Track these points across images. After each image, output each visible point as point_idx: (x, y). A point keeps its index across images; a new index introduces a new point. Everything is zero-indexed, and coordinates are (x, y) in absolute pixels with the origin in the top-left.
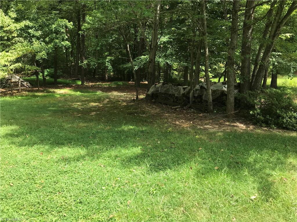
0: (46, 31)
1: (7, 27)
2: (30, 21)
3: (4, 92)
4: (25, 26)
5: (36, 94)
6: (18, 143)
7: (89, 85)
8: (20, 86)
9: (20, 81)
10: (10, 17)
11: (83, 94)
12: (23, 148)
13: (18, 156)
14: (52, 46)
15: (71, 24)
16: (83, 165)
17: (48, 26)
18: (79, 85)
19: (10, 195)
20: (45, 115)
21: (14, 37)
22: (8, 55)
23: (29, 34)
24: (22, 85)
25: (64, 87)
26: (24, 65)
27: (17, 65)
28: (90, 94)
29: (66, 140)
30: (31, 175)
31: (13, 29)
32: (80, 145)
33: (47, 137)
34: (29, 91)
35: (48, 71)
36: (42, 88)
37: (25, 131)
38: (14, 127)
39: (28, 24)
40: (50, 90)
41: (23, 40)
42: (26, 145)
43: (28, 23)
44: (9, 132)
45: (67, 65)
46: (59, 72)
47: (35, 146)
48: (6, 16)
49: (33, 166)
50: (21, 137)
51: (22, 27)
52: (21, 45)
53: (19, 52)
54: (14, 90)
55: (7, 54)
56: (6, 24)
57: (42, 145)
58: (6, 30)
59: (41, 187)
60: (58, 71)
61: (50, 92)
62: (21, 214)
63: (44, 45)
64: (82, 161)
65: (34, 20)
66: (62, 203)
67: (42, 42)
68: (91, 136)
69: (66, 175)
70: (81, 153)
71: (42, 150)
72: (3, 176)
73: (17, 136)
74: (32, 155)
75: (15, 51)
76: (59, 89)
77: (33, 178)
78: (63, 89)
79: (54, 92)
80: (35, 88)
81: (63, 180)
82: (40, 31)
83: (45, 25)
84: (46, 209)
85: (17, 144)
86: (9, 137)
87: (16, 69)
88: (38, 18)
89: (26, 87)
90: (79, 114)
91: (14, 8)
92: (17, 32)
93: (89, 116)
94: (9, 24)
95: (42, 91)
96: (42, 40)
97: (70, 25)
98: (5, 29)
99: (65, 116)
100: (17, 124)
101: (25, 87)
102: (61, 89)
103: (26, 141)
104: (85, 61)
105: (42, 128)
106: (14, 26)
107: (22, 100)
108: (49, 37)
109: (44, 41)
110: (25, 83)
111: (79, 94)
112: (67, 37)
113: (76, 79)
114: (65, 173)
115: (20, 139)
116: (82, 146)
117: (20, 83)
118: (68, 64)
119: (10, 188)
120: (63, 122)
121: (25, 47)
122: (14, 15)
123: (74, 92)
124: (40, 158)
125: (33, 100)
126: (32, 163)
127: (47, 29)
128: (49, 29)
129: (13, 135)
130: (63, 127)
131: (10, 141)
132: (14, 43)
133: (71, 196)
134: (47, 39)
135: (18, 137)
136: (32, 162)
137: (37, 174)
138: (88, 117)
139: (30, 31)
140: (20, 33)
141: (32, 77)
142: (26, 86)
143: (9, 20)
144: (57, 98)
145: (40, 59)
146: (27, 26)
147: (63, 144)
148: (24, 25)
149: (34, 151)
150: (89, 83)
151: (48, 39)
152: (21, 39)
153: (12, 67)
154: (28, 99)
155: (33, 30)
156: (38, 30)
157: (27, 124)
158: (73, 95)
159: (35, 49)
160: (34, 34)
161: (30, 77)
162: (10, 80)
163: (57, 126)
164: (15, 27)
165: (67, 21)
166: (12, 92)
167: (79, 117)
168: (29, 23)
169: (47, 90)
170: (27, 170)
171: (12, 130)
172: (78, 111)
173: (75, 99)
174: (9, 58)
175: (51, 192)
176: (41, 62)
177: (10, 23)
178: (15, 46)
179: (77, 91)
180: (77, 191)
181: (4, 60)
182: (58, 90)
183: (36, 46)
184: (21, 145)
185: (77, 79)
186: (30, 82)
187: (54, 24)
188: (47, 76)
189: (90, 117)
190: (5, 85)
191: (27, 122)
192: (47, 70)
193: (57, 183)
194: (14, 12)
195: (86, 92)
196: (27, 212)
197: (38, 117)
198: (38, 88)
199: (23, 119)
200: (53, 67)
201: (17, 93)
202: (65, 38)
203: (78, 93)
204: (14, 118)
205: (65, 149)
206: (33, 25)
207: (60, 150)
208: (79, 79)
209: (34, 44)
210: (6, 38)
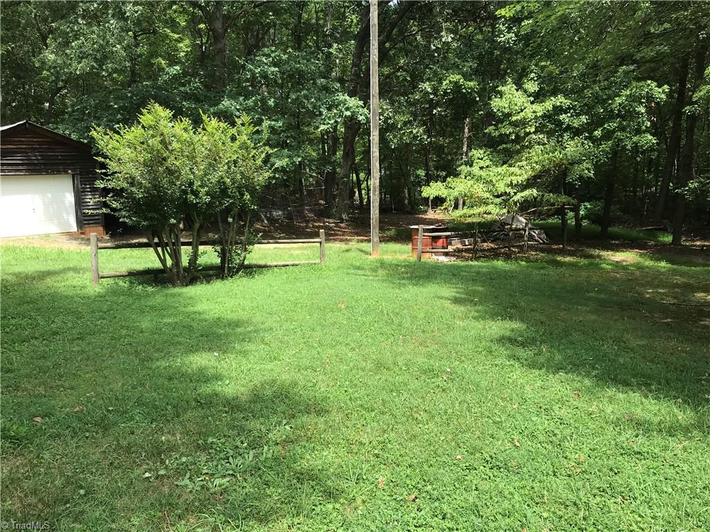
0: (598, 114)
1: (519, 113)
2: (566, 96)
3: (496, 249)
4: (555, 107)
5: (559, 258)
6: (526, 360)
7: (692, 245)
8: (526, 239)
9: (527, 229)
10: (525, 91)
11: (675, 267)
12: (537, 372)
13: (528, 388)
14: (608, 149)
15: (664, 90)
16: (685, 449)
17: (605, 101)
18: (664, 245)
19: (514, 464)
20: (580, 307)
21: (530, 133)
22: (513, 173)
23: (560, 123)
24: (531, 237)
25: (625, 248)
26: (540, 193)
27: (527, 193)
28: (698, 269)
29: (634, 376)
30: (555, 435)
31: (530, 115)
32: (675, 396)
33: (586, 359)
34: (542, 251)
35: (586, 208)
36: (573, 247)
37: (538, 337)
38: (516, 325)
39: (561, 103)
40: (590, 253)
41: (545, 140)
42: (541, 369)
43: (560, 100)
44: (508, 334)
45: (635, 192)
46: (615, 210)
47: (560, 373)
48: (517, 90)
49: (559, 417)
50: (531, 348)
51: (548, 111)
52: (541, 150)
53: (535, 165)
54: (513, 247)
55: (512, 169)
56: (517, 108)
57: (577, 376)
58: (516, 121)
59: (579, 470)
60: (612, 208)
61: (591, 257)
62: (537, 512)
63: (590, 146)
64: (682, 438)
65: (575, 93)
66: (631, 525)
67: (585, 139)
68: (704, 380)
69: (638, 461)
70: (680, 418)
71: (578, 386)
72: (501, 422)
73: (523, 345)
74: (555, 392)
75: (529, 163)
76: (612, 250)
77: (560, 445)
78: (621, 251)
79: (599, 257)
80: (557, 244)
81: (633, 471)
82: (584, 116)
83: (599, 100)
84: (594, 524)
85: (523, 361)
86: (508, 345)
87: (526, 201)
88: (584, 88)
89: (538, 241)
90: (666, 318)
91: (535, 73)
92: (536, 122)
93: (698, 327)
94: (523, 108)
95: (571, 254)
96: (587, 135)
97: (660, 93)
98: (514, 118)
99: (629, 318)
100: (522, 320)
101: (536, 241)
102: (618, 252)
103: (542, 359)
104: (692, 183)
105: (576, 336)
106: (532, 110)
107: (530, 269)
108: (605, 128)
109: (590, 138)
110: (535, 234)
111: (664, 267)
112: (649, 124)
113: (656, 229)
114: (637, 456)
115: (530, 352)
116: (680, 400)
117: (527, 233)
118: (638, 191)
119: (514, 451)
120: (626, 330)
121: (549, 154)
122: (532, 87)
123: (651, 260)
124: (574, 403)
125: (552, 271)
126: (558, 411)
127: (602, 111)
128: (605, 110)
129: (516, 340)
130: (625, 343)
131: (508, 352)
132: (527, 147)
133: (654, 518)
134: (598, 133)
135: (524, 347)
136: (556, 408)
137: (569, 438)
138: (695, 330)
139: (562, 117)
140: (540, 124)
141: (550, 221)
142: (537, 238)
143: (523, 100)
144: (608, 272)
145: (576, 180)
146: (558, 107)
147: (627, 384)
148: (551, 106)
149: (559, 386)
150: (694, 241)
151: (600, 133)
152: (541, 136)
153: (518, 197)
154: (543, 268)
155: (569, 115)
156: (580, 115)
157: (542, 323)
158: (647, 267)
159: (569, 157)
160: (570, 123)
161: (545, 220)
162: (508, 224)
163: (611, 338)
164: (534, 112)
165: (656, 84)
166: (509, 249)
167: (668, 324)
168: (563, 100)
169: (582, 250)
170: (546, 422)
171: (513, 330)
172: (665, 310)
173: (655, 279)
174: (514, 178)
175: (601, 489)
176: (577, 187)
177: (525, 105)
178: (529, 153)
179: (659, 260)
180: (671, 510)
181: (504, 182)
182: (610, 253)
183: (572, 150)
184: (532, 365)
185: (660, 230)
186: (547, 229)
187: (619, 96)
188: (584, 218)
189: (699, 330)
190: (496, 235)
191: (544, 319)
192: (584, 205)
193: (616, 474)
194: (535, 81)
195: (685, 263)
196: (551, 515)
197: (565, 310)
198: (563, 244)
199: (532, 310)
200: (601, 198)
201: (519, 252)
202: (644, 128)
203: (663, 264)
204: (514, 306)
205: (636, 396)
206: (571, 104)
207: (621, 396)
208: (664, 230)
209: (568, 146)
210: (513, 137)
